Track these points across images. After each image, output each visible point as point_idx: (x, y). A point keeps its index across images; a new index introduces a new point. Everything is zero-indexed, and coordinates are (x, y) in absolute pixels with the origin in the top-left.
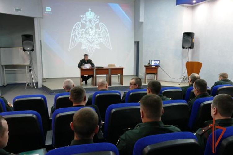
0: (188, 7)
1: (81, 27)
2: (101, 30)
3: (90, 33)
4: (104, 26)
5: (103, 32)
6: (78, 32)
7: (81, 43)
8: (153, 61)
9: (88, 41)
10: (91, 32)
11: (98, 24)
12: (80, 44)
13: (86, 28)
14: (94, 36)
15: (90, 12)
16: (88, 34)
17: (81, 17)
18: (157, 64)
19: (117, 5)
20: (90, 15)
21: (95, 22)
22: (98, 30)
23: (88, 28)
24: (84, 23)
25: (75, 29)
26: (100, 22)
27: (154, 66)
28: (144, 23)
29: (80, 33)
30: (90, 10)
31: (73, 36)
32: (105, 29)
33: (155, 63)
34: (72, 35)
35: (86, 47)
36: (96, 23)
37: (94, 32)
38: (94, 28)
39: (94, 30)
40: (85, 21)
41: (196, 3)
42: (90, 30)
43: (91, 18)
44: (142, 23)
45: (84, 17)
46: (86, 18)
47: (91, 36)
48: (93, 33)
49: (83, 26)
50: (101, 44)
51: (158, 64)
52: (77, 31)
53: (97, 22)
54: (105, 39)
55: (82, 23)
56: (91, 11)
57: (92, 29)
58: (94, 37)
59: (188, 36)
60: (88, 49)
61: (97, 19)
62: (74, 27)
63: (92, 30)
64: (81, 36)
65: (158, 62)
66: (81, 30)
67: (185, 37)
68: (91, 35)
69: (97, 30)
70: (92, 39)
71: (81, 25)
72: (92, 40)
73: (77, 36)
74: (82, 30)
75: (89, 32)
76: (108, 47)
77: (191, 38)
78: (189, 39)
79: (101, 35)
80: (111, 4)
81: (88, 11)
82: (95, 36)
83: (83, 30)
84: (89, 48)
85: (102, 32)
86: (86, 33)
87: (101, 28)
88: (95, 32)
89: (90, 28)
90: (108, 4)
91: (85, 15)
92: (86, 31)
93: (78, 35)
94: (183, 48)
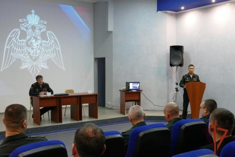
0: (171, 15)
1: (19, 37)
2: (49, 41)
3: (33, 46)
4: (53, 36)
5: (52, 43)
6: (16, 44)
7: (21, 60)
8: (132, 83)
9: (31, 57)
10: (35, 44)
11: (45, 33)
12: (19, 62)
13: (27, 38)
14: (39, 49)
15: (33, 15)
16: (31, 46)
17: (21, 21)
18: (136, 87)
19: (71, 7)
20: (33, 19)
21: (40, 29)
22: (45, 41)
23: (31, 38)
24: (25, 30)
25: (11, 38)
26: (47, 30)
27: (136, 91)
28: (113, 33)
29: (18, 45)
30: (33, 11)
31: (7, 49)
32: (55, 40)
33: (134, 86)
34: (5, 48)
35: (26, 66)
36: (42, 31)
37: (39, 44)
38: (39, 38)
39: (39, 42)
40: (27, 28)
41: (184, 10)
42: (34, 41)
43: (35, 23)
44: (111, 32)
45: (24, 22)
46: (28, 23)
47: (35, 50)
48: (37, 45)
49: (23, 35)
50: (49, 62)
51: (138, 87)
52: (14, 42)
53: (44, 30)
54: (55, 55)
55: (21, 29)
56: (35, 14)
57: (37, 39)
58: (39, 51)
59: (177, 51)
60: (30, 70)
61: (43, 26)
62: (9, 36)
63: (36, 41)
64: (19, 49)
65: (138, 85)
66: (19, 41)
67: (172, 52)
68: (35, 48)
69: (43, 41)
70: (36, 54)
71: (19, 32)
72: (37, 56)
73: (13, 49)
74: (21, 41)
75: (31, 43)
76: (60, 67)
77: (180, 52)
78: (179, 54)
79: (49, 49)
80: (62, 6)
81: (31, 13)
82: (41, 50)
83: (23, 40)
84: (32, 67)
85: (51, 45)
86: (28, 45)
87: (49, 38)
88: (41, 44)
89: (33, 38)
90: (59, 5)
91: (26, 18)
92: (27, 42)
93: (15, 48)
94: (171, 65)
